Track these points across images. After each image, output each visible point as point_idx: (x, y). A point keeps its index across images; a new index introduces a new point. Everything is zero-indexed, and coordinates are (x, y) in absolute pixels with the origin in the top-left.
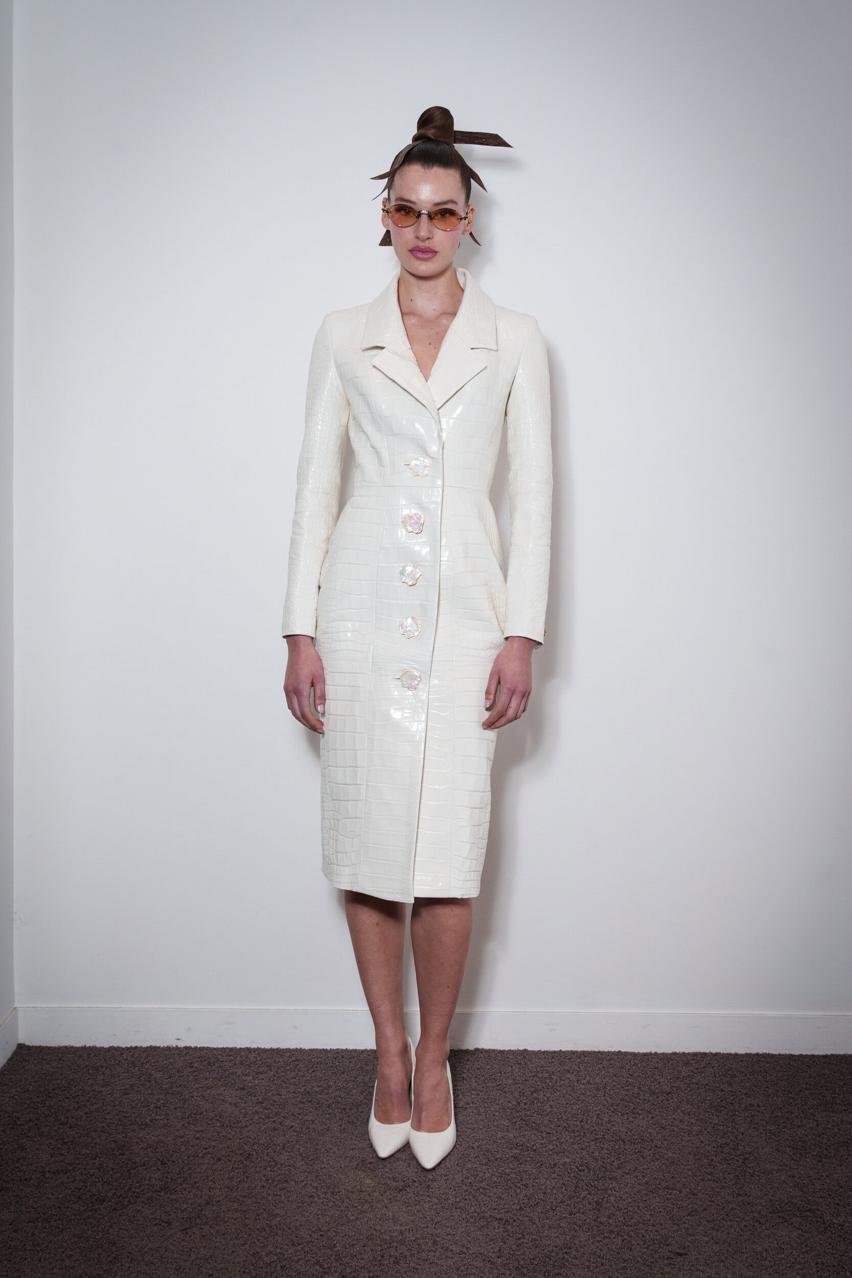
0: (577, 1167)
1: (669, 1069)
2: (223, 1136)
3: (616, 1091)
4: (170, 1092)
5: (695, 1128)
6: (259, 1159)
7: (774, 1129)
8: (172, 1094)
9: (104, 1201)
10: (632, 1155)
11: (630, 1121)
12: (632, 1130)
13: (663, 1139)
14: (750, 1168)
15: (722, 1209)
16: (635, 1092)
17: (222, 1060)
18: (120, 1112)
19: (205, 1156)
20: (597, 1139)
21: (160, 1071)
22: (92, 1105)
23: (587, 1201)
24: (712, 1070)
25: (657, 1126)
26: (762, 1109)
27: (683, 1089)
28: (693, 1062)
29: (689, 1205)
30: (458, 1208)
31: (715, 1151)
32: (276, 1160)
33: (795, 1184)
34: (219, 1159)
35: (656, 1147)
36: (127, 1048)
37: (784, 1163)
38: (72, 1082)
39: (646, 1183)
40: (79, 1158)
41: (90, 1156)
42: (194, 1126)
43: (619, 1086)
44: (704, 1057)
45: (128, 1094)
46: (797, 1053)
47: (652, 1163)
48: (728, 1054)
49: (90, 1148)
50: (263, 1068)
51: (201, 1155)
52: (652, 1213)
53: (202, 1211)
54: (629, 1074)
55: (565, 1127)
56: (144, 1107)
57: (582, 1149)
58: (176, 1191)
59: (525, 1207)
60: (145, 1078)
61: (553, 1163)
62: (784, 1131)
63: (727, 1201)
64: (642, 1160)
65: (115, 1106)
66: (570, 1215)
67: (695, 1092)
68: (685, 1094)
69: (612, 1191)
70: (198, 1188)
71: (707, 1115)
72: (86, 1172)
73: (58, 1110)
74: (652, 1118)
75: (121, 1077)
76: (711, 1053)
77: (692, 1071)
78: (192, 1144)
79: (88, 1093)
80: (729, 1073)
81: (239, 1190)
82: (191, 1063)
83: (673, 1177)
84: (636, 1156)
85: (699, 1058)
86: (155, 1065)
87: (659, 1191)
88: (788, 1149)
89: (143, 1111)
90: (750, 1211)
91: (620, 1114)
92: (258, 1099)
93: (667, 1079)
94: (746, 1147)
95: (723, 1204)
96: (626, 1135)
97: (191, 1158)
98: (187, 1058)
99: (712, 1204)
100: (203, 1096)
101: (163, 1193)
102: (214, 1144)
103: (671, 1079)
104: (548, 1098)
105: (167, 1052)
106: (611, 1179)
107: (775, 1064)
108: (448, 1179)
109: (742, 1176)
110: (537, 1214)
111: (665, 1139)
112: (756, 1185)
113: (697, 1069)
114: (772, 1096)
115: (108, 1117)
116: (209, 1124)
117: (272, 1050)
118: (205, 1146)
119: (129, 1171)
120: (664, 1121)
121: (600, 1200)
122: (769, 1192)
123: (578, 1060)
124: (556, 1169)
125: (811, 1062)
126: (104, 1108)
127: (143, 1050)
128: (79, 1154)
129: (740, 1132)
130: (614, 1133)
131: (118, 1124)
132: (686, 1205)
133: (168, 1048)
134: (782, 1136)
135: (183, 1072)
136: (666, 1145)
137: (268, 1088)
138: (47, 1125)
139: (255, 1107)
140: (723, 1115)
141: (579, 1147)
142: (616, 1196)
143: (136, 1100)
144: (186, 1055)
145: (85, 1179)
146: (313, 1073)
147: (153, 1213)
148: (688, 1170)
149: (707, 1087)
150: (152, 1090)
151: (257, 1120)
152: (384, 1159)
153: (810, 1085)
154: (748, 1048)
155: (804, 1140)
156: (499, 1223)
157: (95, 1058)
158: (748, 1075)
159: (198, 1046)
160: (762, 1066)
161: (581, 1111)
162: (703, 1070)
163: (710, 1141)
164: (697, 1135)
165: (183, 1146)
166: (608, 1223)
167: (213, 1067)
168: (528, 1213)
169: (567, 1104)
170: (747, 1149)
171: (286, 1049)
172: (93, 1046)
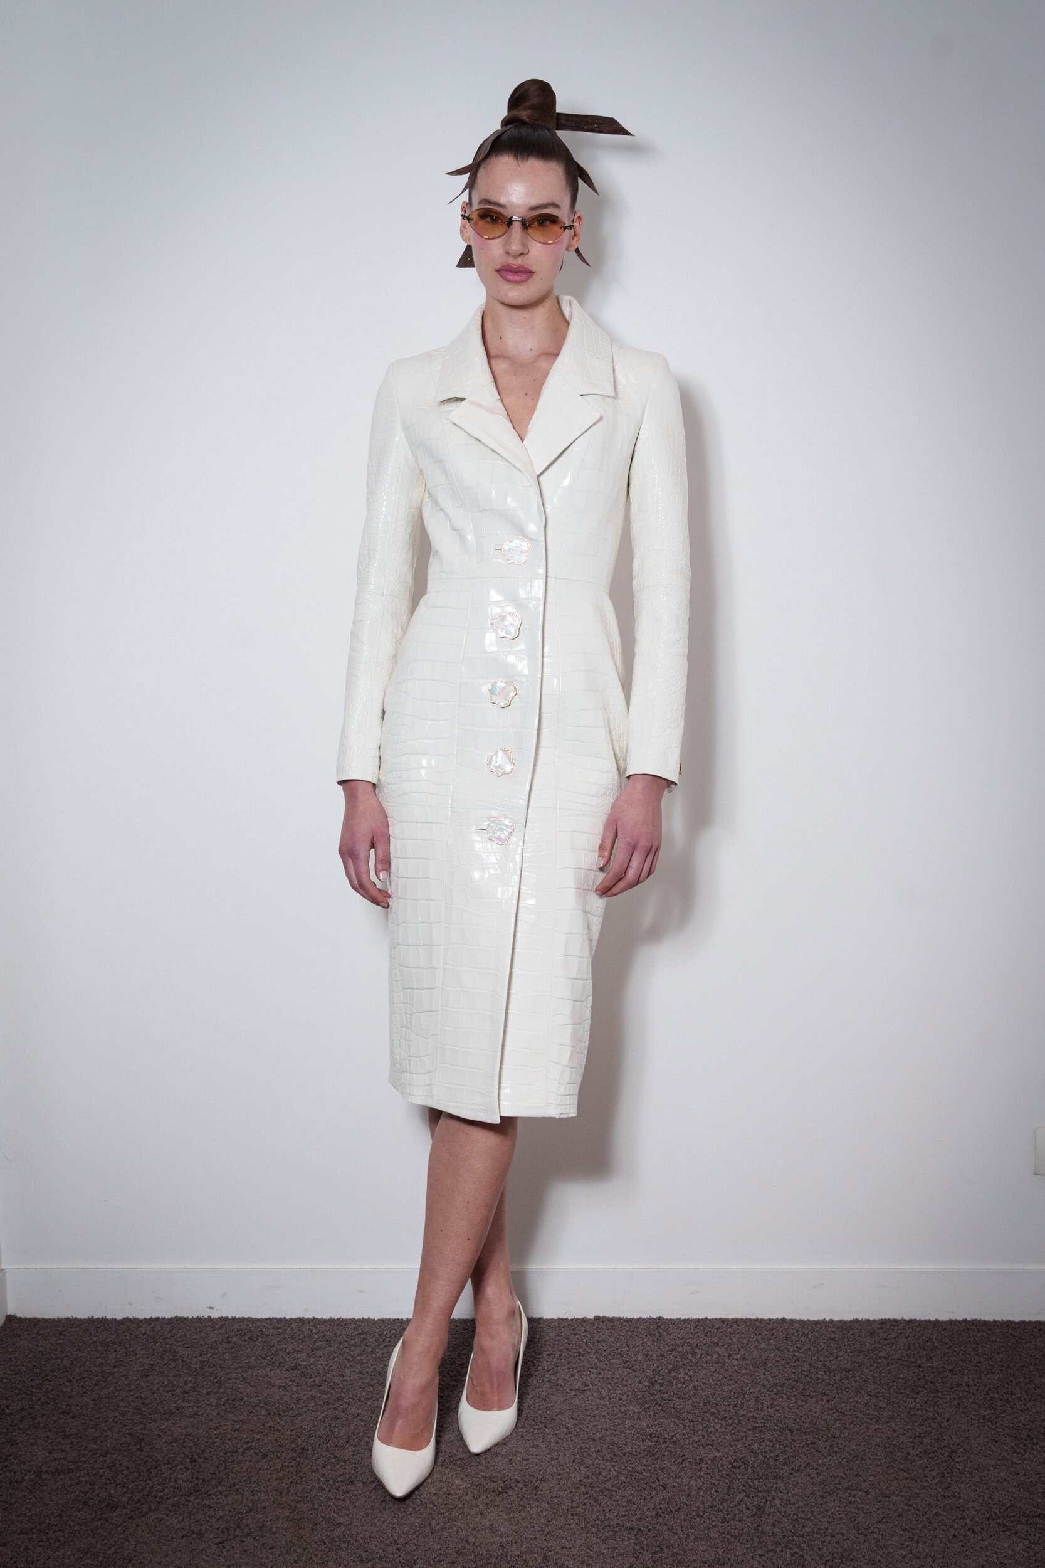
0: (730, 1463)
1: (848, 1341)
2: (270, 1427)
3: (780, 1368)
4: (201, 1374)
5: (885, 1414)
6: (316, 1455)
7: (989, 1414)
8: (203, 1375)
9: (117, 1508)
10: (803, 1447)
11: (799, 1406)
12: (801, 1417)
13: (842, 1428)
14: (958, 1462)
15: (923, 1515)
16: (805, 1369)
17: (267, 1333)
18: (137, 1398)
19: (247, 1451)
20: (755, 1428)
21: (188, 1347)
22: (102, 1389)
23: (744, 1506)
24: (905, 1341)
25: (835, 1411)
26: (973, 1389)
27: (868, 1365)
28: (881, 1331)
29: (878, 1509)
30: (576, 1514)
31: (912, 1442)
32: (338, 1456)
33: (1019, 1482)
34: (265, 1456)
35: (834, 1437)
36: (146, 1320)
37: (1004, 1456)
38: (75, 1362)
39: (822, 1483)
40: (85, 1455)
41: (99, 1452)
42: (232, 1415)
43: (783, 1362)
44: (895, 1325)
45: (148, 1376)
46: (1017, 1319)
47: (829, 1458)
48: (926, 1321)
49: (99, 1442)
50: (321, 1343)
51: (241, 1450)
52: (831, 1520)
53: (242, 1519)
54: (797, 1347)
55: (714, 1414)
56: (168, 1392)
57: (738, 1440)
58: (209, 1495)
59: (663, 1513)
60: (168, 1357)
61: (698, 1457)
62: (1003, 1417)
63: (929, 1504)
64: (815, 1453)
65: (130, 1390)
66: (722, 1523)
67: (883, 1369)
68: (870, 1371)
69: (777, 1493)
70: (237, 1491)
71: (901, 1397)
72: (94, 1472)
73: (58, 1396)
74: (828, 1401)
75: (138, 1356)
76: (904, 1320)
77: (879, 1343)
78: (229, 1436)
79: (97, 1375)
80: (928, 1344)
81: (290, 1494)
82: (228, 1337)
83: (856, 1475)
84: (807, 1448)
85: (888, 1327)
86: (182, 1340)
87: (839, 1492)
88: (1008, 1439)
89: (166, 1396)
90: (960, 1517)
91: (785, 1397)
92: (315, 1381)
93: (846, 1352)
94: (953, 1436)
95: (924, 1508)
96: (794, 1423)
97: (229, 1455)
98: (223, 1330)
99: (910, 1508)
100: (244, 1378)
101: (192, 1498)
102: (258, 1437)
103: (851, 1353)
104: (690, 1377)
105: (197, 1324)
106: (775, 1477)
107: (989, 1332)
108: (561, 1479)
109: (949, 1473)
110: (679, 1521)
111: (845, 1428)
112: (967, 1484)
113: (886, 1340)
114: (986, 1372)
115: (121, 1404)
116: (251, 1412)
117: (332, 1320)
118: (247, 1440)
119: (148, 1470)
120: (843, 1405)
121: (762, 1504)
122: (984, 1493)
123: (729, 1330)
124: (703, 1466)
125: (1036, 1330)
126: (117, 1393)
127: (165, 1321)
128: (84, 1450)
129: (944, 1418)
130: (777, 1421)
131: (134, 1412)
132: (875, 1509)
133: (199, 1320)
134: (1001, 1423)
135: (217, 1349)
136: (846, 1434)
137: (326, 1368)
138: (43, 1415)
139: (310, 1391)
140: (921, 1397)
141: (732, 1438)
142: (782, 1499)
143: (158, 1383)
144: (221, 1327)
145: (92, 1480)
146: (385, 1349)
147: (180, 1522)
148: (877, 1466)
149: (900, 1362)
150: (178, 1371)
151: (313, 1407)
152: (478, 1455)
153: (1036, 1359)
154: (953, 1313)
155: (1029, 1428)
156: (629, 1534)
157: (105, 1332)
158: (953, 1347)
159: (237, 1317)
160: (971, 1336)
161: (735, 1393)
162: (893, 1341)
163: (905, 1430)
164: (888, 1422)
165: (218, 1440)
166: (773, 1533)
167: (257, 1342)
168: (667, 1520)
169: (716, 1384)
170: (954, 1440)
171: (350, 1319)
172: (103, 1318)
